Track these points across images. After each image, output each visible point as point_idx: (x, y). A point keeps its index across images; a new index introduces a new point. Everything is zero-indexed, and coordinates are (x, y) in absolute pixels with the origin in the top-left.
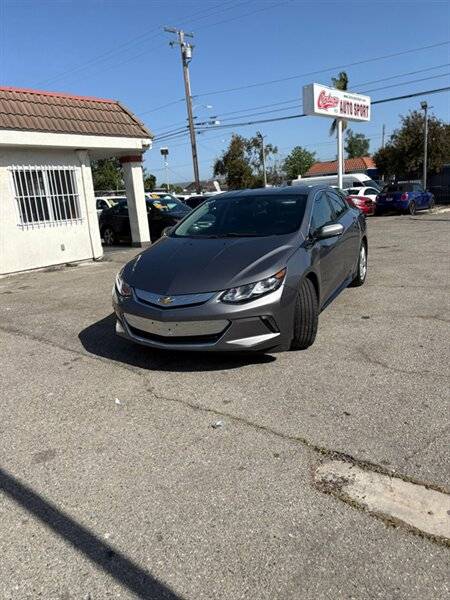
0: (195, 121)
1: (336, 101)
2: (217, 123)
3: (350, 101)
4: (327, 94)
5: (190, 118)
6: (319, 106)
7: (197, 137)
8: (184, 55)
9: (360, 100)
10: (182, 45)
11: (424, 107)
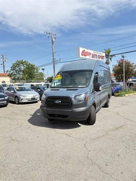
0: (55, 60)
1: (90, 54)
2: (61, 61)
3: (96, 54)
4: (86, 51)
5: (54, 59)
6: (82, 55)
7: (55, 65)
8: (52, 40)
9: (100, 54)
10: (52, 38)
11: (123, 57)
